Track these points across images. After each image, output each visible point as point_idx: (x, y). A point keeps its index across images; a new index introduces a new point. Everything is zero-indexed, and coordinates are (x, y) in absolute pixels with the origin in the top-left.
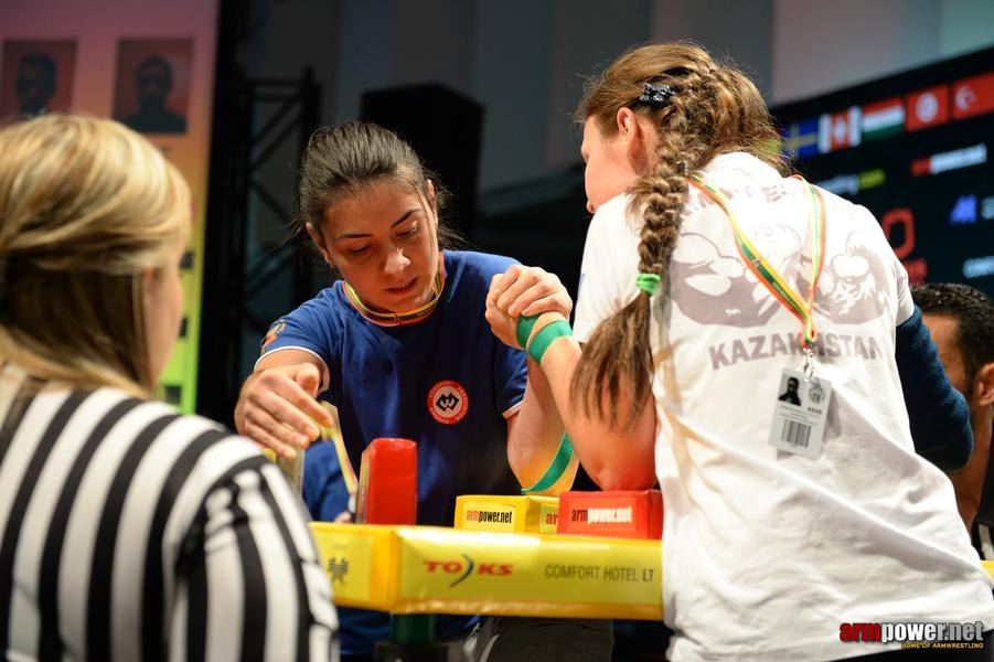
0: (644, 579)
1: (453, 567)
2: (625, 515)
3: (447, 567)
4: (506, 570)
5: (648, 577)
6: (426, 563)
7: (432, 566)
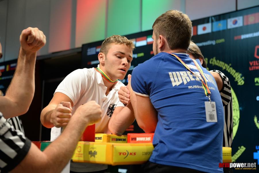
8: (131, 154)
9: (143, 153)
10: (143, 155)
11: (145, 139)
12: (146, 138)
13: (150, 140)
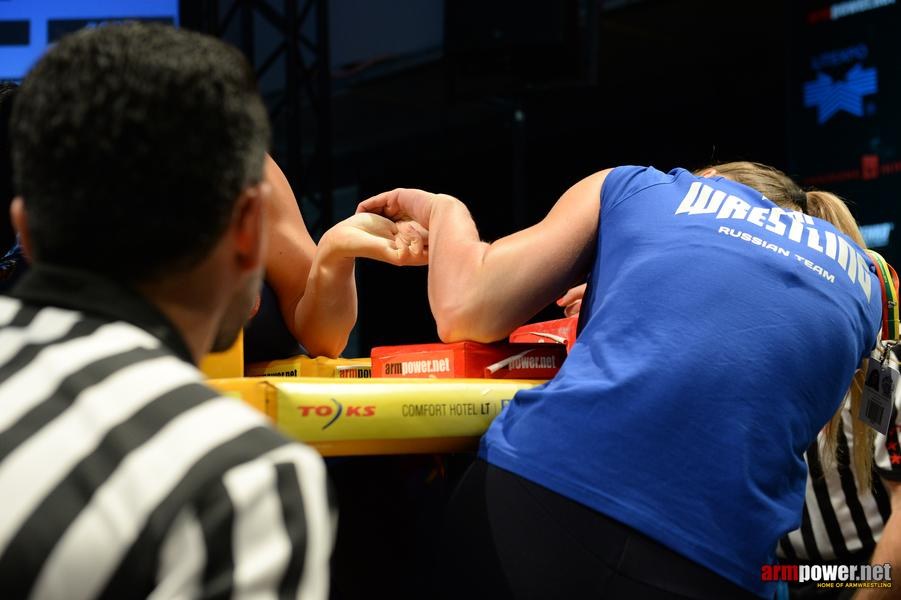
0: (483, 413)
1: (324, 411)
3: (318, 411)
4: (370, 411)
5: (485, 411)
6: (300, 408)
7: (306, 411)
8: (352, 411)
9: (406, 410)
10: (405, 415)
11: (431, 366)
12: (435, 362)
13: (448, 370)
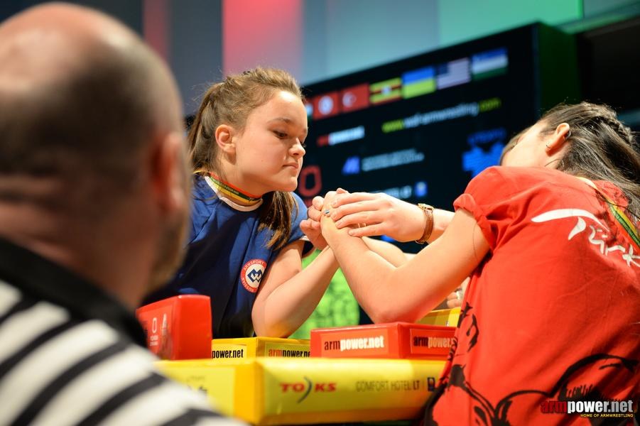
2: (378, 342)
